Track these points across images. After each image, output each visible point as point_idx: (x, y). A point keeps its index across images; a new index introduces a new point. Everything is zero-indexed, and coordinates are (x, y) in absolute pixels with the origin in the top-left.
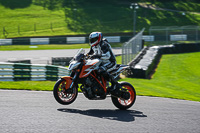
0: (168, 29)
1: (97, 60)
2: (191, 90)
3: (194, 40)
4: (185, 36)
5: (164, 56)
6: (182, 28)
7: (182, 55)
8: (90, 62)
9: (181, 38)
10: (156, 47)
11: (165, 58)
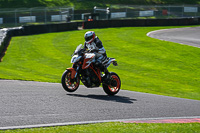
0: (16, 11)
1: (93, 55)
2: (41, 71)
3: (44, 21)
4: (34, 18)
5: (13, 38)
6: (31, 9)
7: (31, 37)
8: (89, 55)
9: (30, 20)
10: (5, 29)
11: (14, 40)
